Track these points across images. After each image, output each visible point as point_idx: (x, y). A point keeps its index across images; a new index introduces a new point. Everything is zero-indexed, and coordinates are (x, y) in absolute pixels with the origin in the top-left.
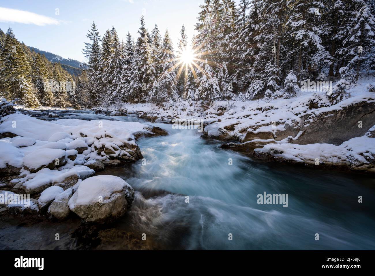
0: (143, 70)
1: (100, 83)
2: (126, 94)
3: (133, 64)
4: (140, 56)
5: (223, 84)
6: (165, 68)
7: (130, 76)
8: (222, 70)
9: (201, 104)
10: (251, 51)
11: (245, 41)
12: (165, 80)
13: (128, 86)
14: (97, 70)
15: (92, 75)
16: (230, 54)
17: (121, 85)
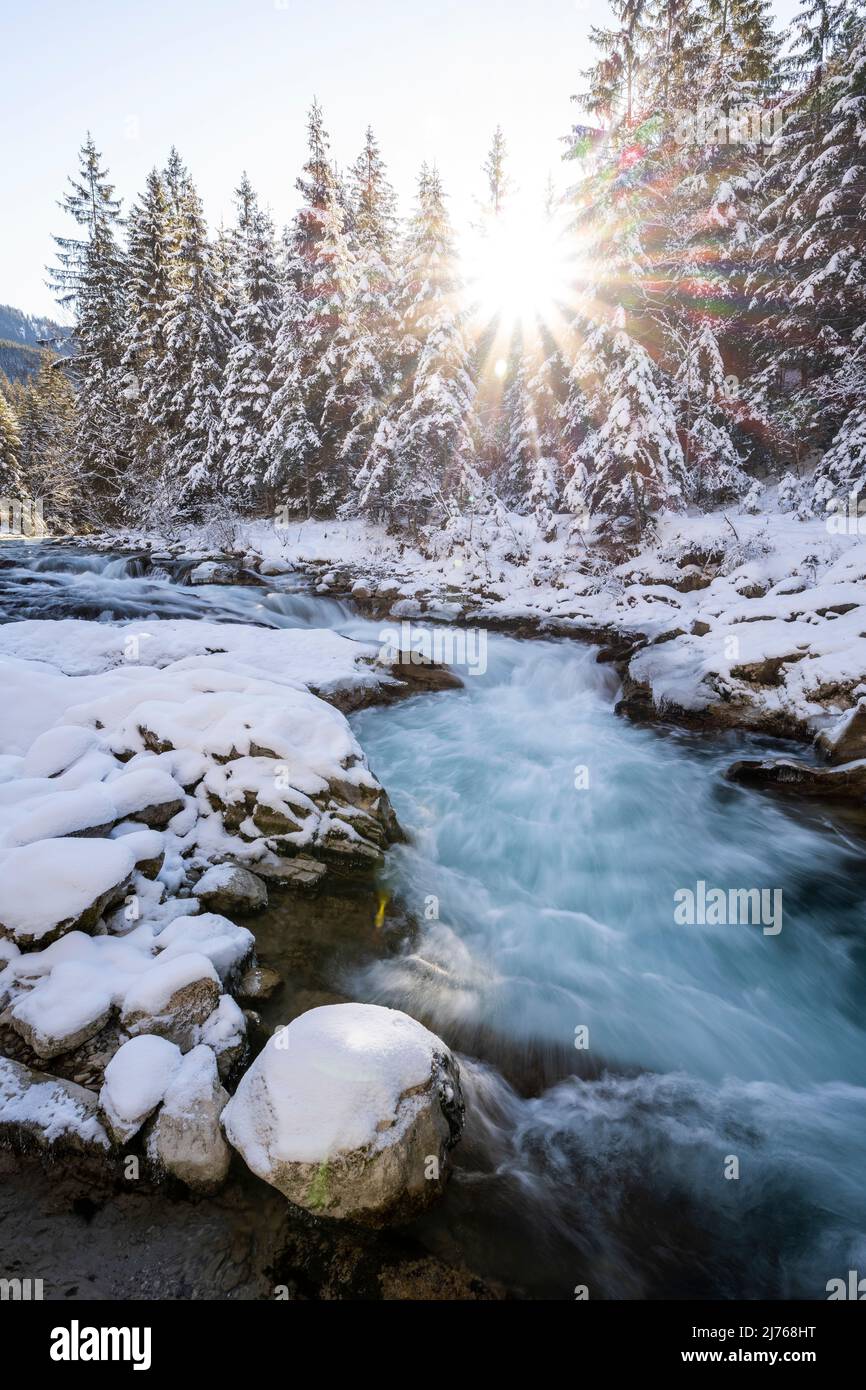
0: (323, 367)
1: (130, 424)
2: (251, 480)
3: (282, 343)
4: (307, 300)
5: (700, 431)
6: (432, 361)
7: (267, 397)
8: (695, 360)
9: (600, 533)
12: (429, 419)
13: (255, 441)
14: (111, 360)
15: (94, 385)
16: (739, 281)
17: (222, 437)
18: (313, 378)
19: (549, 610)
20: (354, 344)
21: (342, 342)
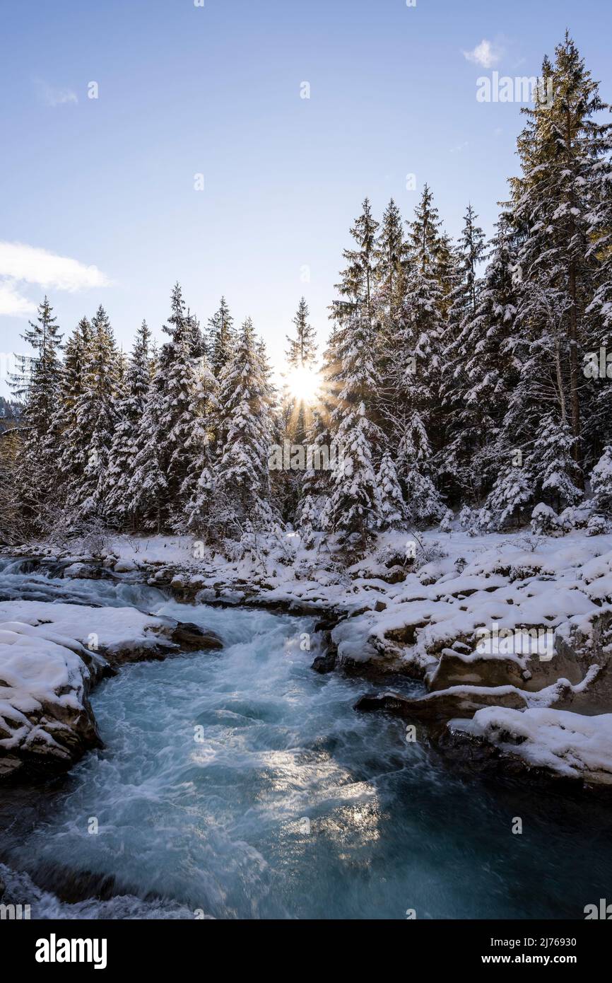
0: (171, 436)
1: (49, 471)
2: (121, 508)
3: (144, 422)
4: (164, 396)
5: (413, 479)
6: (234, 434)
7: (135, 455)
8: (409, 434)
9: (340, 544)
10: (494, 381)
11: (476, 351)
12: (232, 469)
13: (127, 483)
14: (43, 431)
15: (30, 446)
16: (435, 389)
17: (107, 481)
18: (165, 443)
19: (300, 596)
20: (192, 423)
21: (184, 421)
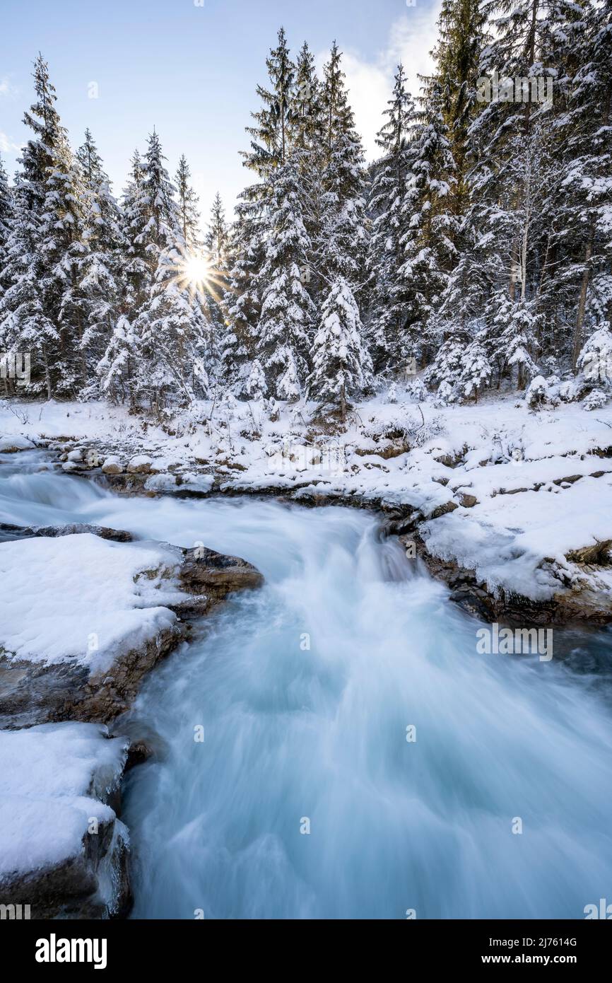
20: (89, 257)
21: (75, 254)
